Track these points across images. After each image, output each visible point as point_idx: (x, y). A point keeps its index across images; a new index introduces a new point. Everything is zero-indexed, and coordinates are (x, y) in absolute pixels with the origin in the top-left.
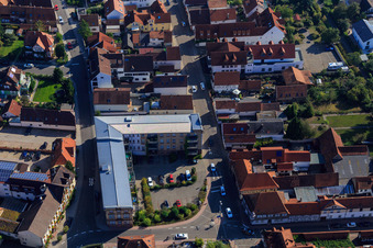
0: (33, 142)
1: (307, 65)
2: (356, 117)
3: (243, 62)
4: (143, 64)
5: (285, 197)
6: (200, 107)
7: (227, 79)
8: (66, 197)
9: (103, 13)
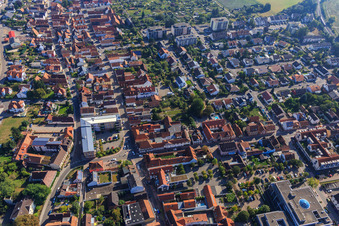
0: (58, 129)
1: (160, 93)
2: (177, 111)
3: (136, 94)
4: (99, 97)
5: (151, 142)
6: (121, 112)
7: (131, 101)
8: (69, 150)
9: (85, 79)
